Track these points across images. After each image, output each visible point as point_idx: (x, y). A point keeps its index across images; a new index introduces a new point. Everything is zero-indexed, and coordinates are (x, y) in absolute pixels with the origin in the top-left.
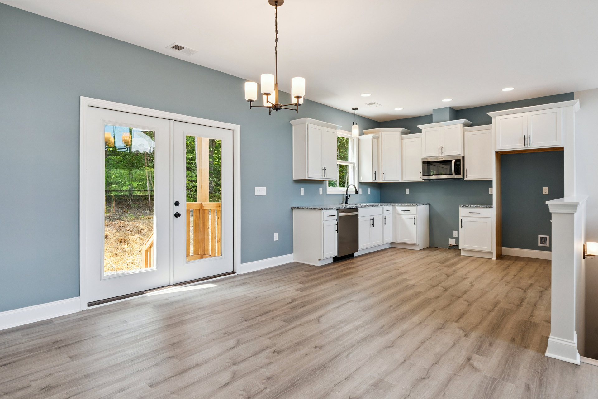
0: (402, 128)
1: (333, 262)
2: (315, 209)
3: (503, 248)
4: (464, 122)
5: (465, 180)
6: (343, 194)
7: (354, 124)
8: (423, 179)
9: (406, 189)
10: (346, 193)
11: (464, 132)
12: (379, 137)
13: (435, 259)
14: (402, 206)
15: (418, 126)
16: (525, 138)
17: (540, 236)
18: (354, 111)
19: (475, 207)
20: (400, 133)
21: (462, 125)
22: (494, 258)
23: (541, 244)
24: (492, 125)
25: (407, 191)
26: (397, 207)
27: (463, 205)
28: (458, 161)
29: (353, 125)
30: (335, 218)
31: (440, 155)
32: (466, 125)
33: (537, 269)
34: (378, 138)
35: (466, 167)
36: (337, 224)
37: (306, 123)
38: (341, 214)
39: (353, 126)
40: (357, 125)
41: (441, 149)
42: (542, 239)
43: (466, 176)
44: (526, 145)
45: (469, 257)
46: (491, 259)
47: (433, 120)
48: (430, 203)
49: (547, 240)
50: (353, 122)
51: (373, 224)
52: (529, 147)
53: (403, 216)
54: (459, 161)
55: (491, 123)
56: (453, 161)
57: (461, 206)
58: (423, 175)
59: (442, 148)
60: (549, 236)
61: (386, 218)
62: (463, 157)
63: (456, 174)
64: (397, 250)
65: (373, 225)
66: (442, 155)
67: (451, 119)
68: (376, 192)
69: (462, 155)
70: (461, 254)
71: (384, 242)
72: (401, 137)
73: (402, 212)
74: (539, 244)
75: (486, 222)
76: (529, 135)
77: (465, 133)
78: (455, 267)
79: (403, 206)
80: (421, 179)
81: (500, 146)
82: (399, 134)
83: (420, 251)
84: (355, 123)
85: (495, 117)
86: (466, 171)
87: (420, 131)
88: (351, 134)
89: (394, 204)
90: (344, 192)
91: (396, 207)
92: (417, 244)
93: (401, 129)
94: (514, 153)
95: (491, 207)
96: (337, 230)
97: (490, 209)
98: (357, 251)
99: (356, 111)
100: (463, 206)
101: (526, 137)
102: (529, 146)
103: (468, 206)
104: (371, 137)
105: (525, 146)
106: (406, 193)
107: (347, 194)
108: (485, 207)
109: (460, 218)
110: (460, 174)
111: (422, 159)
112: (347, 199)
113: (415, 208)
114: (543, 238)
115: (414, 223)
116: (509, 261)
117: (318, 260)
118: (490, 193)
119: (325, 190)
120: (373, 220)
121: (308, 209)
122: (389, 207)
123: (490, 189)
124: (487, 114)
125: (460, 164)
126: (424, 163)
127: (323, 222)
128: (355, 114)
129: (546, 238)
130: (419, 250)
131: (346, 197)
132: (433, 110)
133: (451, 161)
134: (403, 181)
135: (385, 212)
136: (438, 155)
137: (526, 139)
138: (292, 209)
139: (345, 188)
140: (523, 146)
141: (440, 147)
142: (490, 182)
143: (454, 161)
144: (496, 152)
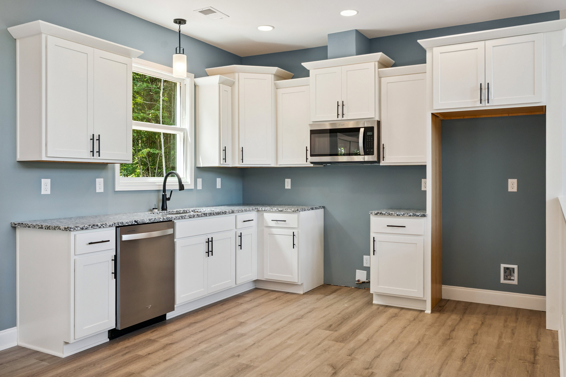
0: (277, 68)
1: (108, 340)
2: (55, 228)
3: (444, 287)
4: (380, 58)
5: (381, 164)
6: (159, 191)
7: (178, 52)
8: (312, 163)
9: (286, 180)
10: (162, 189)
11: (380, 78)
12: (234, 83)
13: (324, 317)
14: (272, 212)
15: (303, 64)
16: (481, 89)
17: (503, 266)
18: (177, 26)
19: (397, 215)
20: (273, 76)
21: (377, 63)
22: (428, 311)
23: (505, 279)
24: (426, 65)
25: (288, 184)
26: (266, 215)
27: (376, 212)
28: (369, 130)
29: (176, 53)
30: (112, 244)
31: (340, 118)
32: (383, 65)
33: (500, 337)
34: (231, 84)
35: (383, 141)
36: (115, 260)
37: (40, 33)
38: (125, 237)
39: (175, 56)
40: (183, 53)
41: (341, 106)
42: (507, 271)
43: (383, 157)
44: (483, 102)
45: (387, 308)
46: (424, 311)
47: (329, 54)
48: (327, 207)
49: (514, 273)
50: (176, 49)
51: (210, 250)
52: (488, 105)
53: (274, 231)
54: (371, 129)
55: (424, 62)
56: (361, 129)
57: (373, 213)
58: (311, 155)
59: (343, 105)
60: (518, 266)
61: (241, 236)
62: (379, 123)
63: (366, 153)
64: (266, 294)
65: (210, 253)
66: (344, 119)
67: (359, 53)
68: (234, 185)
69: (377, 119)
70: (374, 302)
71: (238, 282)
72: (275, 84)
73: (273, 224)
74: (502, 281)
75: (416, 244)
76: (488, 83)
77: (382, 79)
78: (356, 339)
79: (275, 212)
80: (309, 163)
81: (440, 103)
82: (271, 77)
83: (305, 296)
84: (180, 50)
85: (431, 48)
86: (383, 148)
87: (306, 73)
88: (172, 72)
89: (260, 208)
90: (159, 185)
91: (263, 214)
92: (300, 283)
93: (274, 69)
94: (462, 118)
95: (424, 216)
96: (115, 273)
97: (423, 220)
98: (173, 309)
99: (182, 26)
100: (377, 214)
101: (482, 87)
102: (488, 103)
103: (384, 213)
104: (218, 82)
105: (481, 103)
106: (286, 187)
107: (164, 190)
108: (414, 215)
109: (372, 235)
110: (373, 154)
111: (310, 125)
112: (165, 199)
113: (295, 216)
114: (508, 268)
115: (294, 245)
116: (454, 317)
117: (62, 343)
118: (423, 189)
119: (110, 184)
120: (210, 243)
121: (41, 228)
122: (251, 214)
123: (423, 180)
124: (418, 43)
125: (373, 136)
126: (313, 132)
127: (73, 257)
128: (180, 31)
129: (513, 269)
130: (304, 294)
131: (164, 196)
132: (328, 35)
133: (357, 130)
134: (278, 166)
135: (240, 224)
136: (336, 119)
137: (483, 91)
138: (14, 227)
139: (162, 179)
140: (478, 104)
141: (340, 104)
142: (423, 168)
143: (363, 129)
144: (432, 114)
